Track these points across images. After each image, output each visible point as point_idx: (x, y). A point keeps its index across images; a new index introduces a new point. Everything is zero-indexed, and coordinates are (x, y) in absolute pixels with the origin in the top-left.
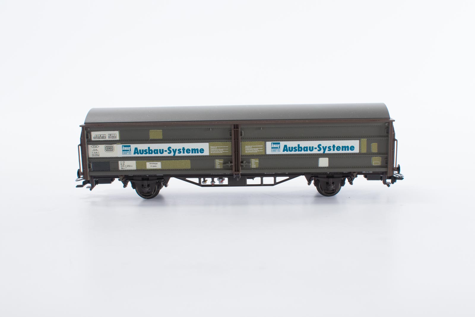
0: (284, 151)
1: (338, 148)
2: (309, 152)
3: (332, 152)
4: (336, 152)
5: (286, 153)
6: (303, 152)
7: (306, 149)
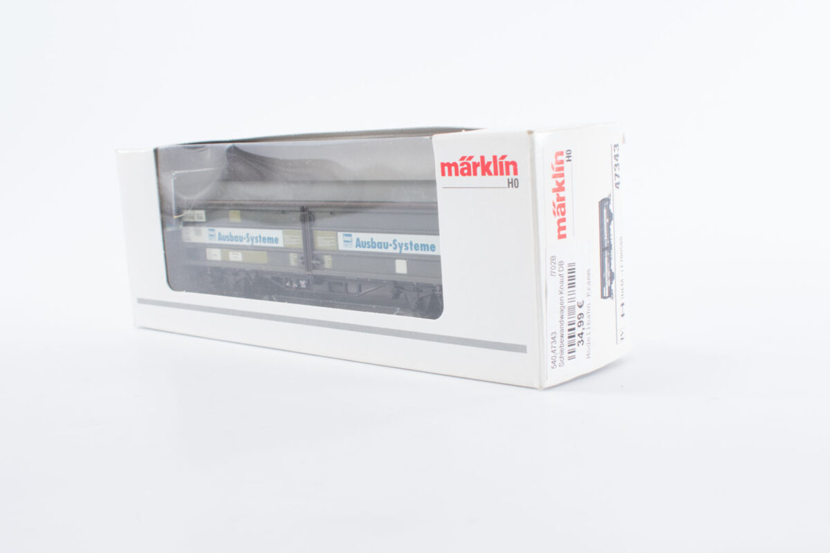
0: (357, 247)
1: (416, 247)
2: (383, 250)
3: (409, 252)
4: (414, 252)
5: (359, 249)
6: (377, 250)
7: (380, 245)
